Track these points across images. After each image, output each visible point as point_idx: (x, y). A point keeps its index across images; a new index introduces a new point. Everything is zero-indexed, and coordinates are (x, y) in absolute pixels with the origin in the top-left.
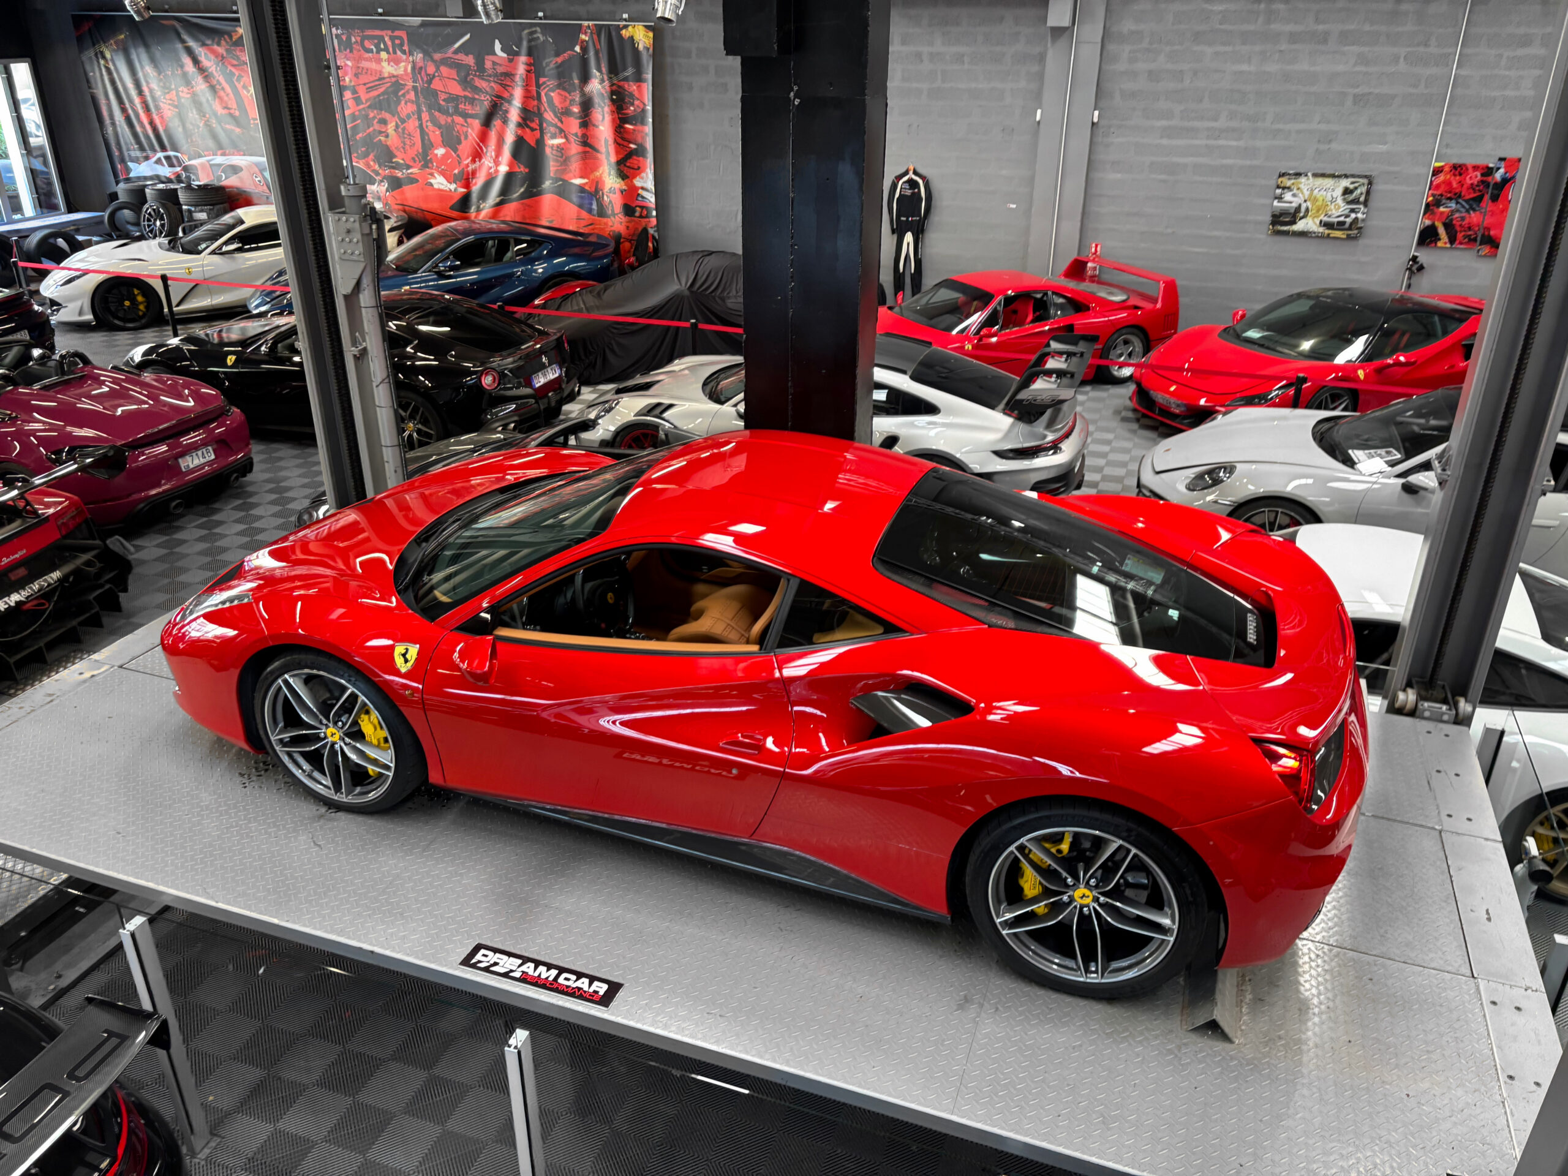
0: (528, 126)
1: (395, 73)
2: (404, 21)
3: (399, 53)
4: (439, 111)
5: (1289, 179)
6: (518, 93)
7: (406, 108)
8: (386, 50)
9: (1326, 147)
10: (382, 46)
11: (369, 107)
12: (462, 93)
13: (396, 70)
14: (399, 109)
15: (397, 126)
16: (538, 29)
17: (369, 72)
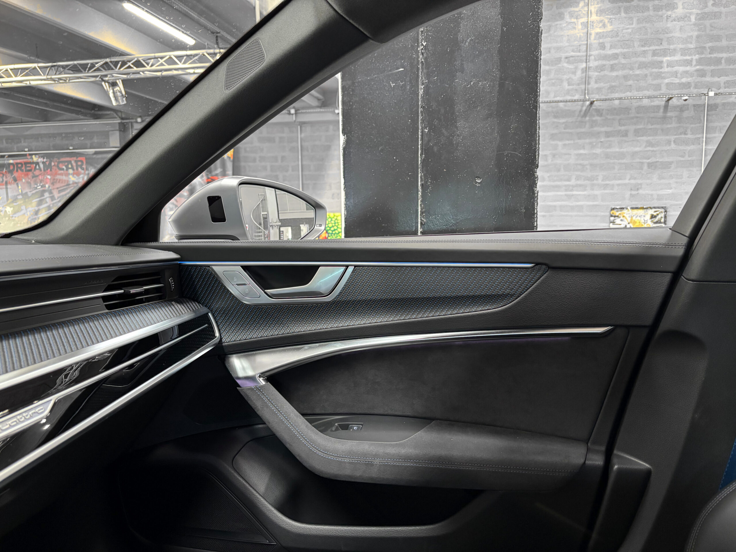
3: (80, 169)
5: (617, 211)
8: (72, 168)
9: (637, 192)
10: (70, 166)
13: (77, 179)
17: (61, 182)
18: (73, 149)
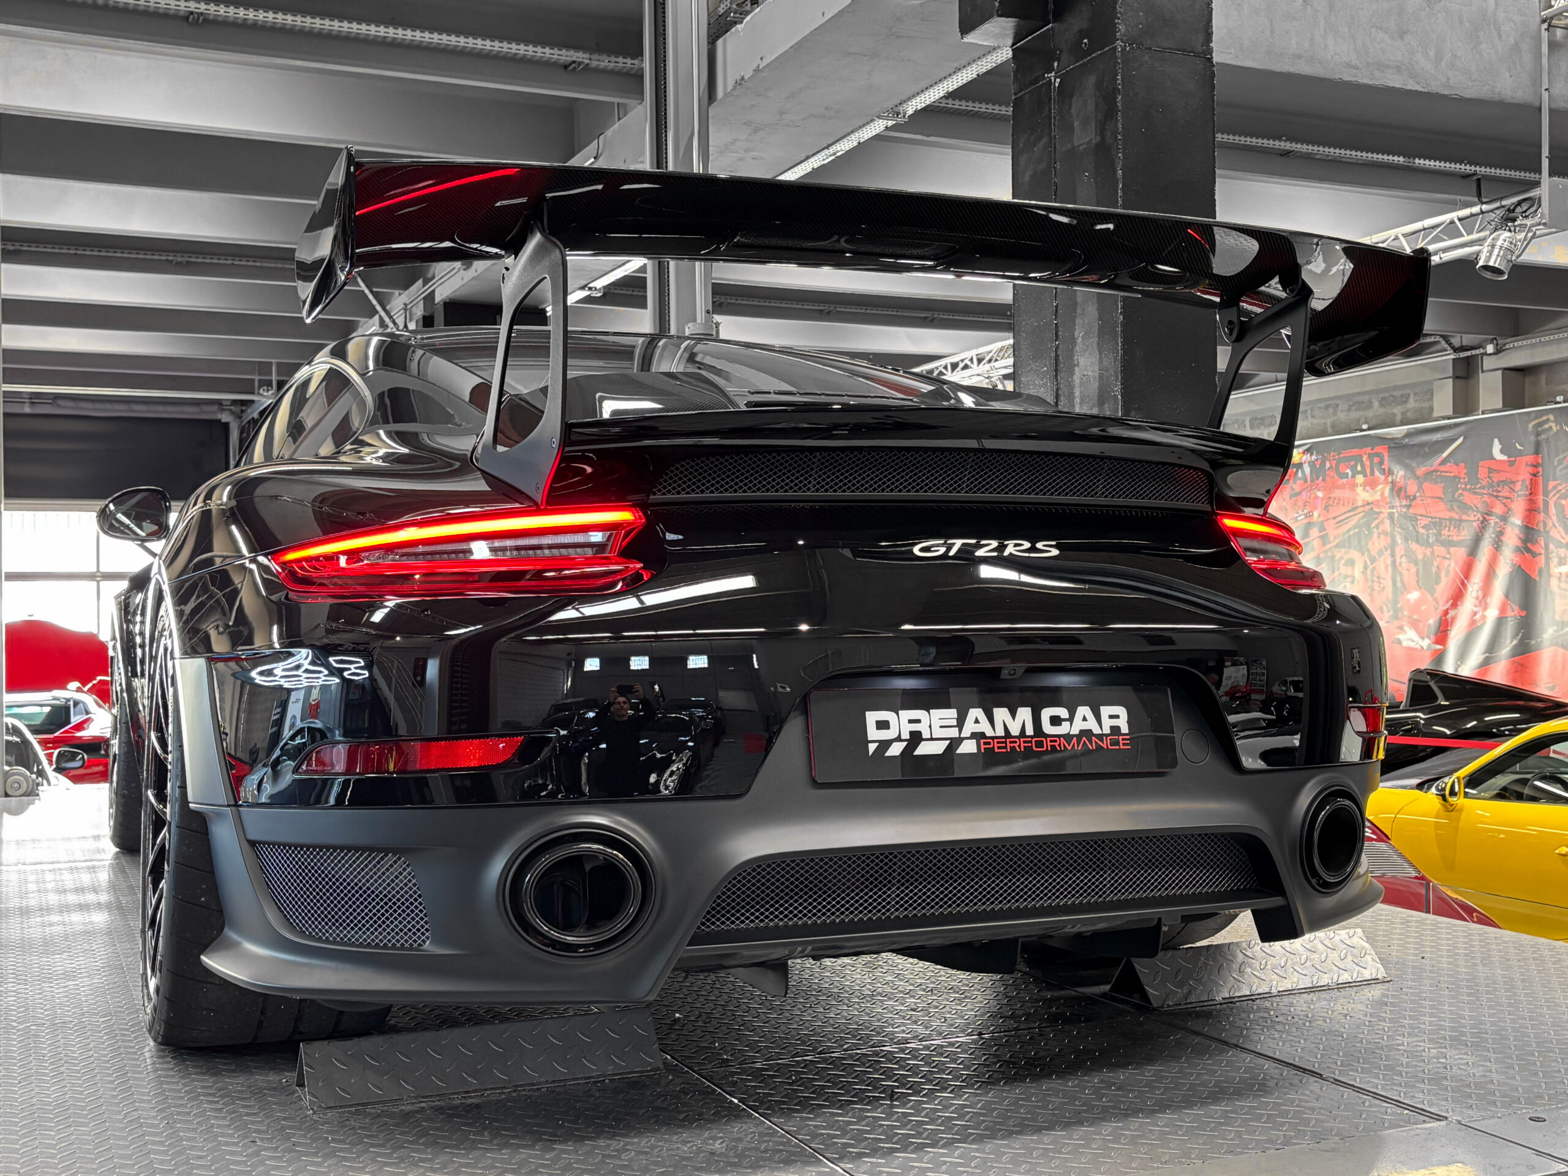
0: (1528, 550)
1: (1370, 500)
2: (1388, 434)
3: (1377, 473)
4: (1418, 542)
6: (1519, 506)
7: (1377, 543)
8: (1363, 472)
10: (1359, 468)
11: (1337, 546)
12: (1446, 515)
13: (1371, 496)
14: (1370, 546)
15: (1365, 567)
16: (1551, 417)
17: (1341, 503)
18: (1369, 429)
